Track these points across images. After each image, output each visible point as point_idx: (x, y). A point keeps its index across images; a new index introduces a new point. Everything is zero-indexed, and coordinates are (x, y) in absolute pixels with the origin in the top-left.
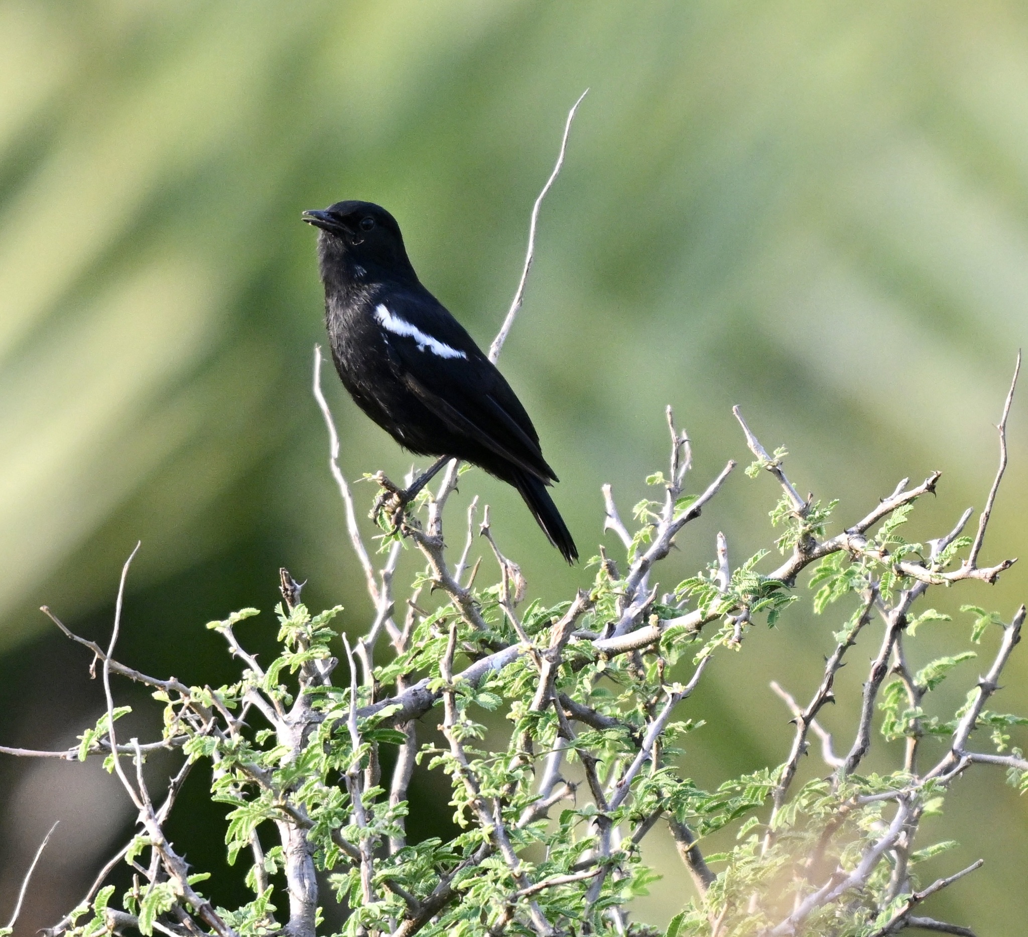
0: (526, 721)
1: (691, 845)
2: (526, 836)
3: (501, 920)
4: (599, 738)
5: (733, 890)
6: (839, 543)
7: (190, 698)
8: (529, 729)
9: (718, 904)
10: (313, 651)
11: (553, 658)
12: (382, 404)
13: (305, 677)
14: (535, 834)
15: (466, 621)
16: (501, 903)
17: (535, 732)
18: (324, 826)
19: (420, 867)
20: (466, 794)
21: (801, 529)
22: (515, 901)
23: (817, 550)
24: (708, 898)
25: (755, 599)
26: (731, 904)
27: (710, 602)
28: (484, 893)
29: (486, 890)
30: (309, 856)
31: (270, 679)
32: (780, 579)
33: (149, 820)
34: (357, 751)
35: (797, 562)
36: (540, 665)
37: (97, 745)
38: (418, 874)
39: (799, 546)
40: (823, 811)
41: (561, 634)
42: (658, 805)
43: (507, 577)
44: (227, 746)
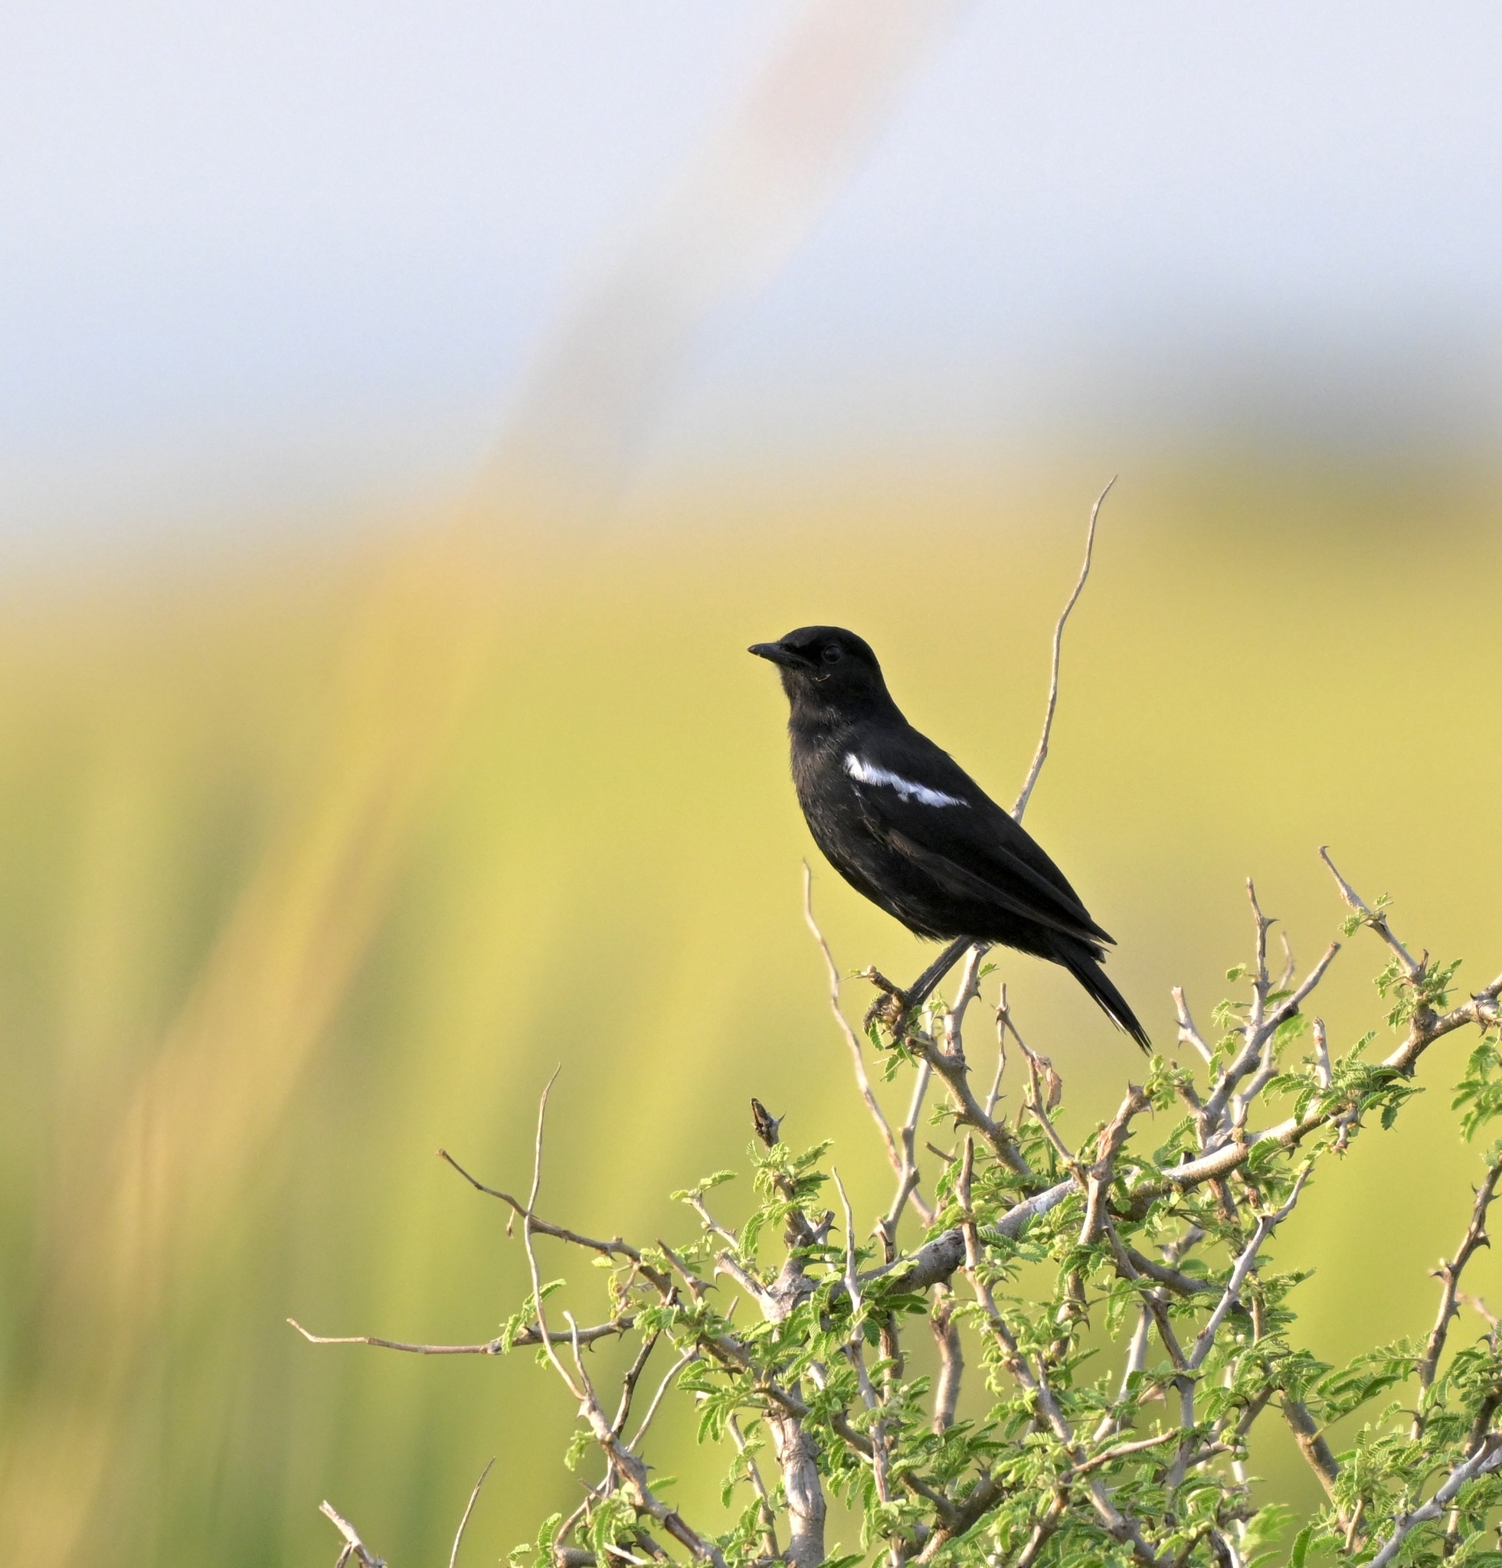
0: (1072, 1258)
1: (1315, 1436)
2: (1080, 1400)
3: (1053, 1507)
4: (1186, 1306)
5: (1367, 1482)
6: (1467, 1013)
7: (640, 1262)
8: (1077, 1269)
9: (1349, 1500)
10: (799, 1199)
11: (1102, 1174)
12: (865, 873)
13: (792, 1236)
14: (1091, 1398)
15: (1003, 1164)
16: (1052, 1484)
17: (1086, 1272)
18: (822, 1411)
19: (952, 1460)
20: (1000, 1353)
21: (1416, 998)
22: (1070, 1481)
23: (1438, 1025)
24: (1336, 1494)
25: (1366, 1094)
26: (1367, 1501)
27: (1307, 1102)
28: (1029, 1472)
29: (1031, 1469)
30: (811, 1461)
31: (746, 1242)
32: (1394, 1067)
33: (593, 1413)
34: (858, 1312)
35: (1415, 1042)
36: (1086, 1184)
37: (526, 1332)
38: (951, 1470)
39: (1416, 1022)
40: (1479, 1378)
41: (1109, 1144)
42: (1265, 1383)
43: (1035, 1074)
44: (688, 1313)
